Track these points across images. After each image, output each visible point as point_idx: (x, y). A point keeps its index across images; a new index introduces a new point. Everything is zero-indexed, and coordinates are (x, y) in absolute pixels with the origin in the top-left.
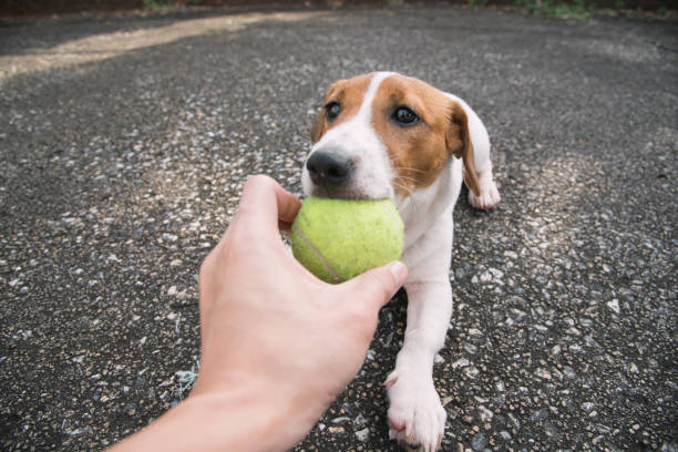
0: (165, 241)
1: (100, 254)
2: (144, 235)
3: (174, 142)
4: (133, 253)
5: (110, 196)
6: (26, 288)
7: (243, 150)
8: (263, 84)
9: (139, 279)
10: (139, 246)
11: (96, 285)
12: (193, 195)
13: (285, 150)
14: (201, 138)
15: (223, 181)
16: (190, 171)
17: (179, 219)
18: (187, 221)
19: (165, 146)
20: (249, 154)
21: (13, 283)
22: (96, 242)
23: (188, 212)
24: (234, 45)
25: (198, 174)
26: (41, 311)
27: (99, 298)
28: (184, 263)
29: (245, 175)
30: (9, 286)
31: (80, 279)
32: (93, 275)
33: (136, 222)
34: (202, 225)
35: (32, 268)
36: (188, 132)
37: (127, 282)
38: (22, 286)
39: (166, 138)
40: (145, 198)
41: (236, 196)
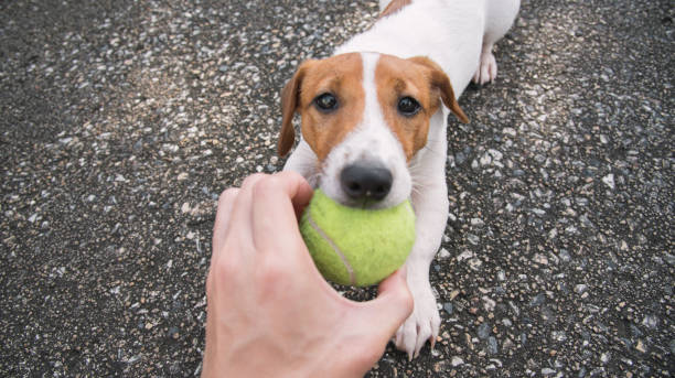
0: (167, 153)
1: (107, 176)
2: (144, 149)
3: (152, 30)
4: (139, 170)
5: (100, 106)
6: (46, 223)
7: (225, 32)
9: (151, 199)
10: (144, 161)
11: (111, 211)
12: (184, 94)
13: (269, 27)
14: (179, 21)
15: (212, 73)
16: (175, 66)
17: (175, 126)
18: (184, 126)
19: (143, 36)
20: (232, 36)
21: (32, 219)
22: (99, 162)
23: (183, 116)
25: (184, 68)
26: (67, 246)
27: (118, 225)
28: (191, 175)
29: (233, 64)
30: (29, 223)
31: (95, 206)
32: (106, 201)
33: (133, 135)
34: (200, 130)
35: (45, 200)
36: (164, 16)
37: (140, 204)
38: (42, 221)
39: (141, 26)
40: (135, 105)
41: (228, 90)
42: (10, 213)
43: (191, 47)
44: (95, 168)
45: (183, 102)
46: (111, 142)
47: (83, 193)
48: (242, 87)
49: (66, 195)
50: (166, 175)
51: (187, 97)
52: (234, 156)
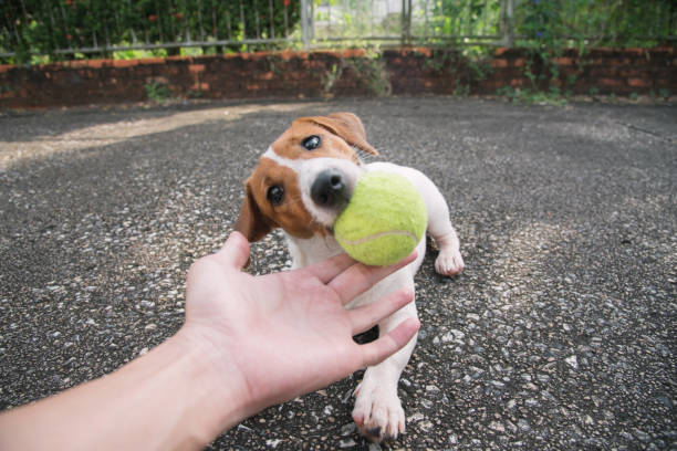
0: (142, 307)
1: (79, 318)
2: (123, 302)
4: (111, 317)
5: (96, 266)
6: (2, 349)
9: (113, 342)
10: (117, 311)
11: (71, 346)
12: (174, 266)
14: (188, 215)
15: (204, 253)
16: (174, 245)
17: (158, 288)
18: (165, 289)
19: (153, 222)
22: (77, 308)
23: (167, 281)
24: (228, 133)
25: (181, 248)
27: (72, 359)
28: (159, 326)
31: (57, 341)
32: (69, 338)
33: (117, 290)
36: (176, 211)
37: (101, 344)
40: (127, 269)
43: (192, 233)
44: (71, 312)
45: (171, 271)
46: (94, 293)
47: (49, 330)
49: (34, 329)
50: (136, 323)
51: (176, 268)
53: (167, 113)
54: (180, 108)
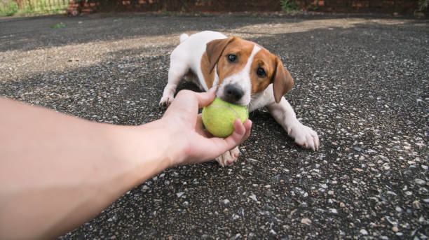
0: (298, 195)
1: (244, 190)
2: (280, 183)
4: (270, 198)
6: (187, 202)
7: (361, 124)
8: (372, 70)
9: (273, 228)
10: (275, 193)
11: (238, 220)
12: (322, 156)
15: (347, 149)
17: (309, 177)
18: (315, 179)
20: (368, 129)
21: (179, 195)
22: (242, 178)
23: (317, 172)
24: (344, 38)
26: (193, 230)
27: (238, 235)
28: (313, 223)
29: (366, 149)
30: (176, 196)
31: (226, 209)
32: (236, 210)
33: (274, 169)
34: (330, 189)
35: (194, 186)
36: (316, 100)
37: (263, 227)
38: (184, 200)
39: (298, 101)
40: (282, 149)
41: (360, 167)
42: (168, 182)
43: (333, 125)
44: (238, 180)
45: (319, 161)
46: (255, 166)
47: (221, 195)
48: (373, 169)
49: (210, 190)
50: (292, 212)
51: (324, 159)
52: (359, 226)
53: (295, 20)
54: (303, 17)
